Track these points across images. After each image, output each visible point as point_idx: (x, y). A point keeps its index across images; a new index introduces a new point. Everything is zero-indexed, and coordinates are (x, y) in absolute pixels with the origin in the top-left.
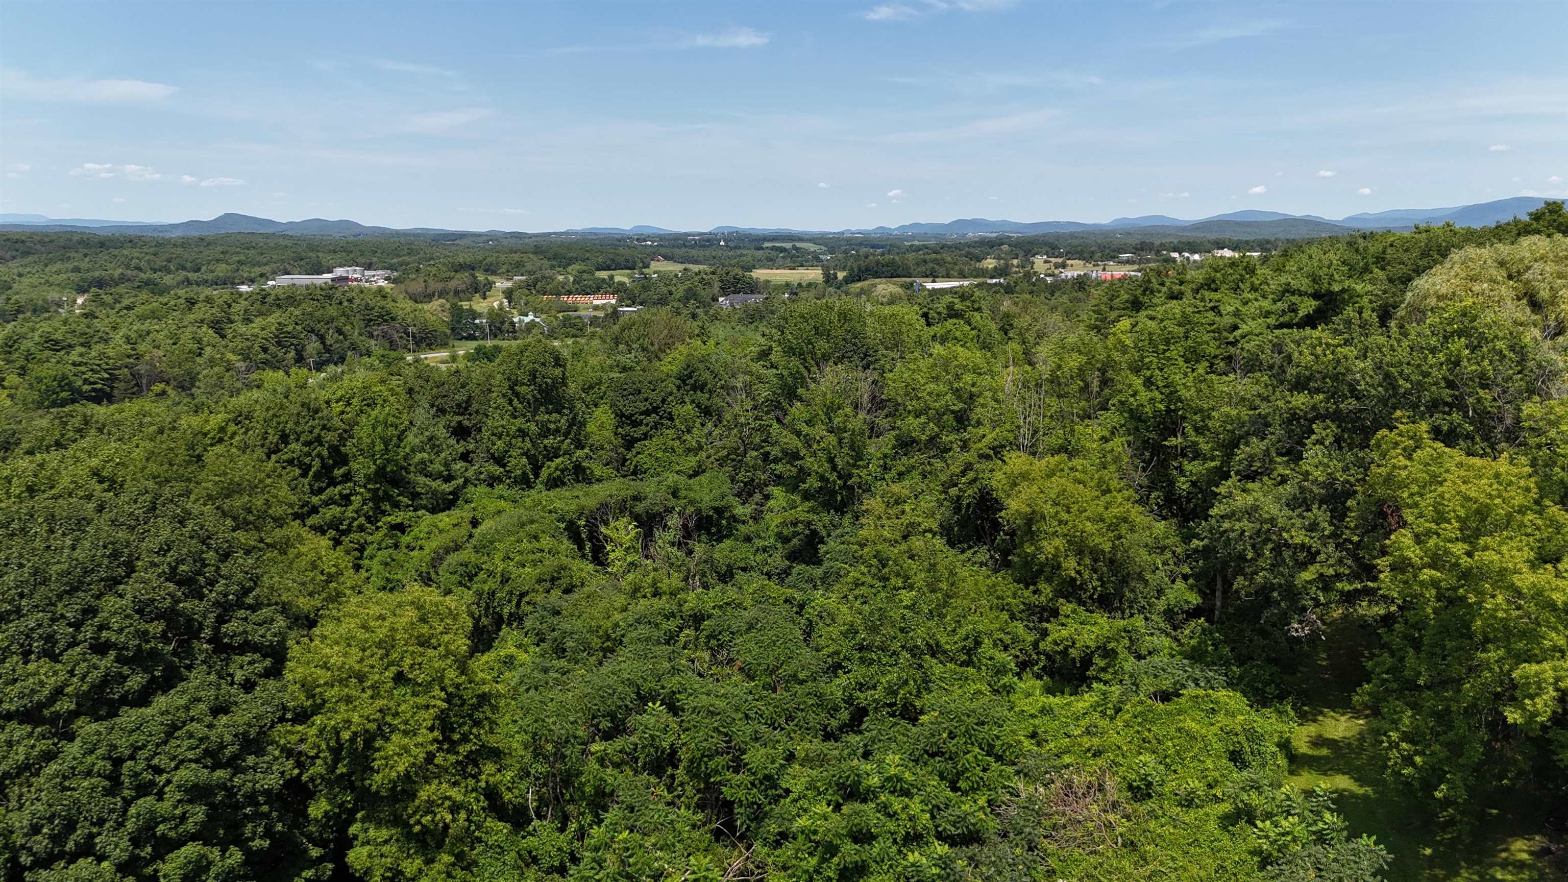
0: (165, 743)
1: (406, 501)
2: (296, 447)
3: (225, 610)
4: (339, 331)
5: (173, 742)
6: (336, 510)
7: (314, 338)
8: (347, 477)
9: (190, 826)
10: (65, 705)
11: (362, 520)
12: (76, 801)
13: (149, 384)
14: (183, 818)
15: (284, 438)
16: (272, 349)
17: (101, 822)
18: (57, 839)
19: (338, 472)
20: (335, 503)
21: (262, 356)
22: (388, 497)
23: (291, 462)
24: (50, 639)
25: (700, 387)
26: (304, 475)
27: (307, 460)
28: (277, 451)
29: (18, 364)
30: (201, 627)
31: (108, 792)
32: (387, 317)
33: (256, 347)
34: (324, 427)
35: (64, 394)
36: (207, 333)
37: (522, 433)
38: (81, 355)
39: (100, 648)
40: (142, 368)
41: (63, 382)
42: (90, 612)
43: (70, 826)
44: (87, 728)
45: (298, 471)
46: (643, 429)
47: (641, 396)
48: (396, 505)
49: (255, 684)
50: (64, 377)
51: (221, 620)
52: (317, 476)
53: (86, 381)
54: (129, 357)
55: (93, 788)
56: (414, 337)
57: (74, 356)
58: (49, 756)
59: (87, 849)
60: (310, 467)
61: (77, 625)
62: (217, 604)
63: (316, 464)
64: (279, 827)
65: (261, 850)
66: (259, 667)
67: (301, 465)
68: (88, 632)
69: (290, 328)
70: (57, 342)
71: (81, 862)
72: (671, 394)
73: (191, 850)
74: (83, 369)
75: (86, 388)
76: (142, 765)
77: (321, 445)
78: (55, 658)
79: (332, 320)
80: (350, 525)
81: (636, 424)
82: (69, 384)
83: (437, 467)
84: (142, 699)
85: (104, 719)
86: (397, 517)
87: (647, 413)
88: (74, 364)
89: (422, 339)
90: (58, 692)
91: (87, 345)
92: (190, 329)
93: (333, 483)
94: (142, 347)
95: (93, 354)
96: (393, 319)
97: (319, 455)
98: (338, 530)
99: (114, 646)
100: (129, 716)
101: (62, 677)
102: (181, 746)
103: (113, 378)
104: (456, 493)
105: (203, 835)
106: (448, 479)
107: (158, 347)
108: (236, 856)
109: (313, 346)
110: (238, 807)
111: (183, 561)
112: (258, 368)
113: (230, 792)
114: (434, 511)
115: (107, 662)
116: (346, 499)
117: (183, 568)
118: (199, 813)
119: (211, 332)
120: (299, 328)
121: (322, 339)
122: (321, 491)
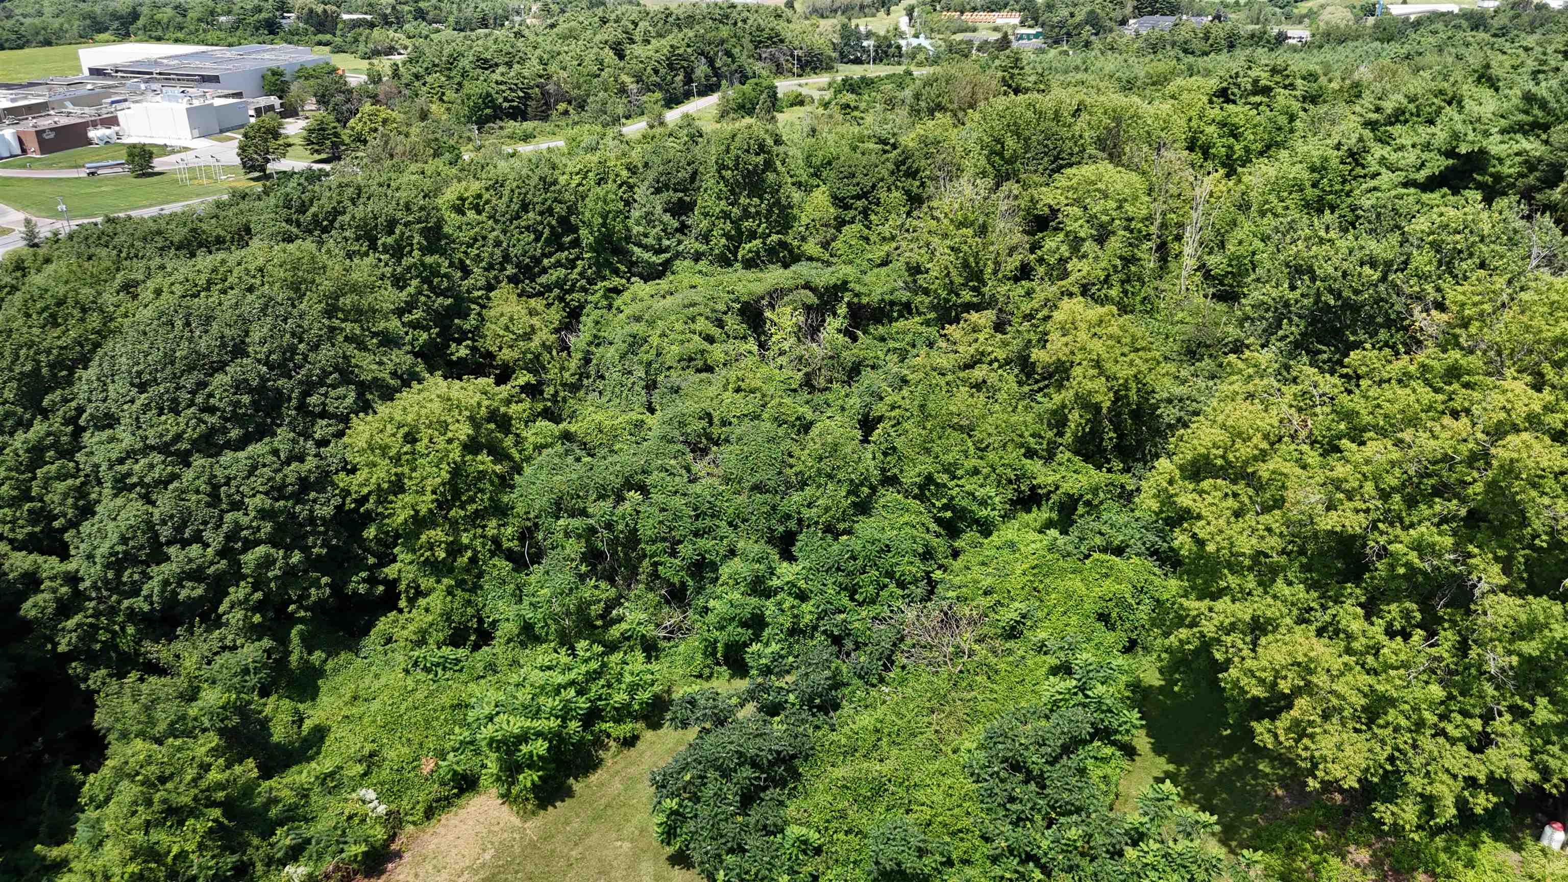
0: (248, 477)
1: (623, 268)
2: (532, 216)
3: (308, 388)
4: (728, 54)
5: (253, 479)
6: (561, 272)
7: (703, 60)
8: (576, 243)
9: (262, 535)
10: (184, 446)
11: (583, 282)
12: (188, 508)
13: (557, 102)
14: (259, 529)
15: (525, 207)
16: (663, 71)
17: (205, 523)
18: (180, 529)
19: (567, 239)
20: (562, 266)
21: (654, 78)
22: (608, 264)
23: (528, 228)
24: (175, 401)
25: (912, 174)
26: (537, 240)
27: (540, 228)
28: (518, 217)
29: (456, 80)
30: (290, 399)
31: (208, 505)
32: (776, 39)
33: (649, 69)
34: (555, 200)
35: (488, 111)
36: (609, 55)
37: (726, 215)
38: (502, 74)
39: (212, 410)
40: (551, 88)
41: (488, 100)
42: (201, 385)
43: (184, 523)
44: (199, 461)
45: (532, 236)
46: (852, 213)
47: (855, 181)
48: (616, 272)
49: (329, 442)
50: (489, 95)
51: (306, 394)
52: (548, 242)
53: (506, 99)
54: (541, 76)
55: (199, 502)
56: (799, 59)
57: (496, 76)
58: (174, 477)
59: (197, 538)
60: (542, 233)
61: (193, 393)
62: (301, 383)
63: (547, 232)
64: (334, 542)
65: (319, 556)
66: (331, 430)
67: (535, 231)
68: (199, 399)
69: (681, 51)
70: (486, 61)
71: (194, 546)
72: (882, 180)
73: (261, 550)
74: (503, 87)
75: (506, 105)
76: (233, 490)
77: (552, 215)
78: (178, 413)
79: (722, 42)
80: (574, 285)
81: (847, 207)
82: (492, 101)
83: (650, 241)
84: (240, 445)
85: (211, 456)
86: (616, 281)
87: (858, 197)
88: (497, 83)
89: (808, 63)
90: (178, 437)
91: (509, 65)
92: (595, 50)
93: (561, 248)
94: (553, 68)
95: (512, 74)
96: (782, 41)
97: (549, 224)
98: (562, 289)
99: (218, 409)
100: (227, 457)
101: (182, 426)
102: (257, 482)
103: (528, 97)
104: (667, 264)
105: (273, 541)
106: (659, 251)
107: (564, 69)
108: (296, 557)
109: (701, 69)
110: (302, 525)
111: (274, 352)
112: (649, 90)
113: (293, 516)
114: (646, 279)
115: (212, 420)
116: (571, 264)
117: (274, 357)
118: (267, 527)
119: (611, 53)
120: (689, 50)
121: (711, 62)
122: (550, 255)
